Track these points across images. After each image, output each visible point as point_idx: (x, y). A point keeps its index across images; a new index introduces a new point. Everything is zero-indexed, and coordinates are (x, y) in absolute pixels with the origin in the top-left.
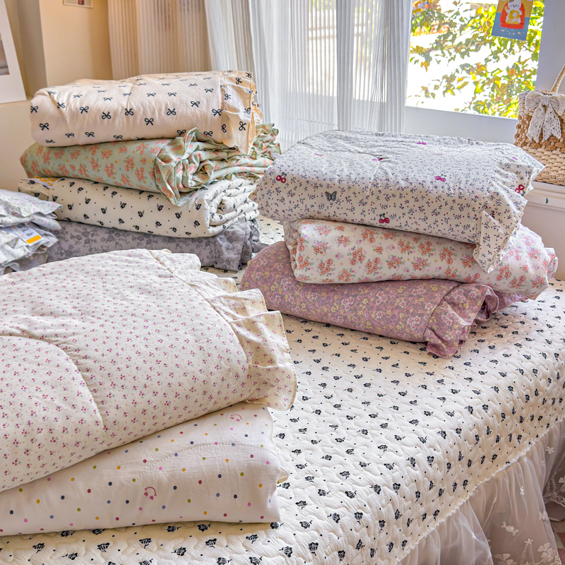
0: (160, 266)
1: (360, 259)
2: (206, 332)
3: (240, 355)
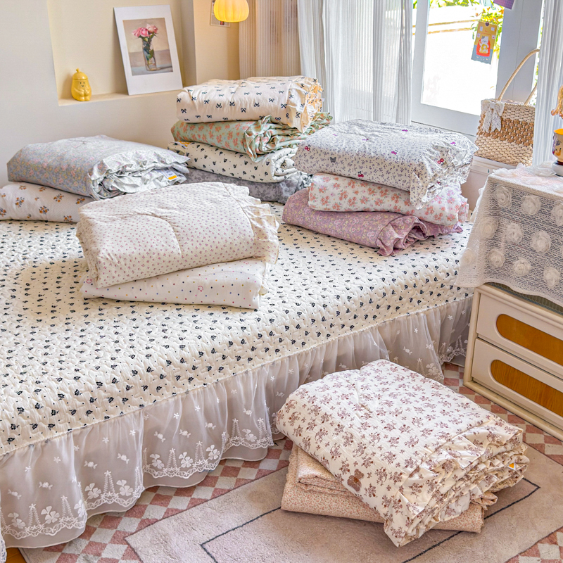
0: (226, 191)
1: (345, 197)
2: (236, 221)
3: (251, 233)
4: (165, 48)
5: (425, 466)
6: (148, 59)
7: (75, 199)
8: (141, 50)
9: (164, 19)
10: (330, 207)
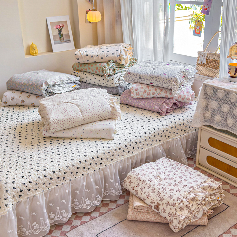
0: (98, 91)
1: (145, 92)
2: (104, 104)
3: (110, 109)
4: (67, 33)
5: (185, 200)
6: (60, 38)
7: (35, 97)
8: (58, 34)
9: (66, 21)
10: (140, 96)
